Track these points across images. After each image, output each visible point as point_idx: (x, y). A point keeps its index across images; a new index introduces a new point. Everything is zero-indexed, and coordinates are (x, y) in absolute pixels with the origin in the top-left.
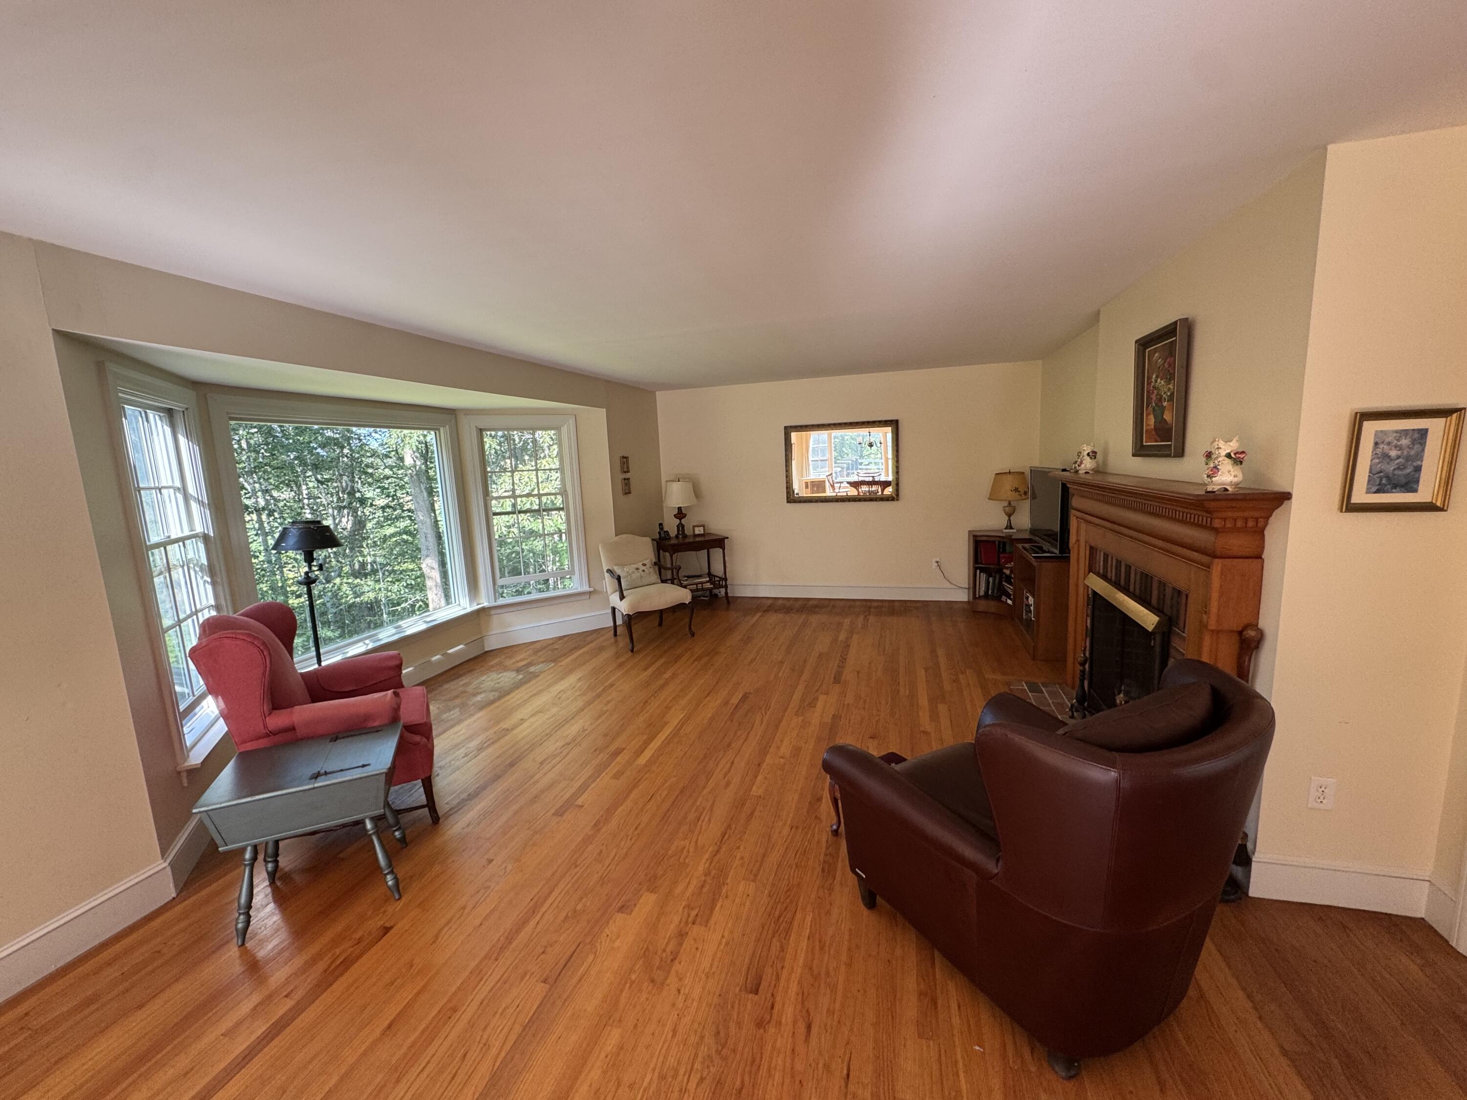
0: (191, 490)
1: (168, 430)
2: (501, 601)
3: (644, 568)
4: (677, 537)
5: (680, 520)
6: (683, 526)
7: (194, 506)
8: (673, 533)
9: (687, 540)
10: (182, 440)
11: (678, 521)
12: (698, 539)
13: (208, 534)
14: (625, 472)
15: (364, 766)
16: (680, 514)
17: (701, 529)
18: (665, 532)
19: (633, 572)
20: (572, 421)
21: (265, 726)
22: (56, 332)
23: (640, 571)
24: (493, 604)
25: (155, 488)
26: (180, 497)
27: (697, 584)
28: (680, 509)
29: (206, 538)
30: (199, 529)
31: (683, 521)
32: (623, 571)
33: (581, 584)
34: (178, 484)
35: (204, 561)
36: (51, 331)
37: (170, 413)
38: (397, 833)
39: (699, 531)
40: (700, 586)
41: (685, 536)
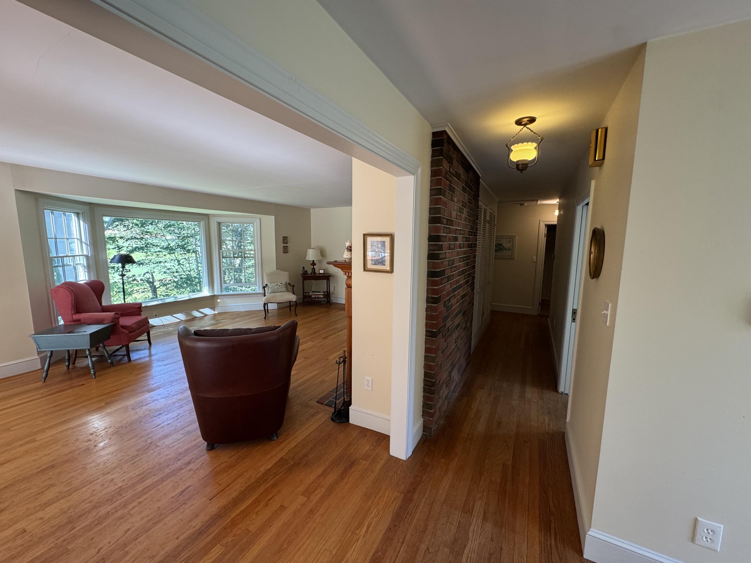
0: (83, 240)
1: (76, 219)
2: (223, 293)
3: (281, 285)
4: (311, 273)
5: (313, 266)
6: (314, 269)
7: (84, 245)
8: (310, 272)
9: (316, 275)
10: (82, 223)
11: (312, 267)
12: (321, 275)
13: (88, 256)
14: (285, 243)
15: (85, 332)
16: (313, 264)
17: (323, 271)
18: (305, 271)
19: (275, 286)
20: (258, 221)
21: (72, 318)
22: (16, 190)
23: (278, 286)
24: (220, 294)
25: (66, 238)
26: (79, 242)
27: (315, 295)
28: (313, 261)
29: (87, 257)
30: (85, 253)
31: (315, 267)
32: (271, 285)
33: (259, 289)
34: (78, 237)
35: (85, 264)
36: (14, 191)
37: (78, 214)
38: (109, 360)
39: (322, 272)
40: (317, 296)
41: (315, 273)
